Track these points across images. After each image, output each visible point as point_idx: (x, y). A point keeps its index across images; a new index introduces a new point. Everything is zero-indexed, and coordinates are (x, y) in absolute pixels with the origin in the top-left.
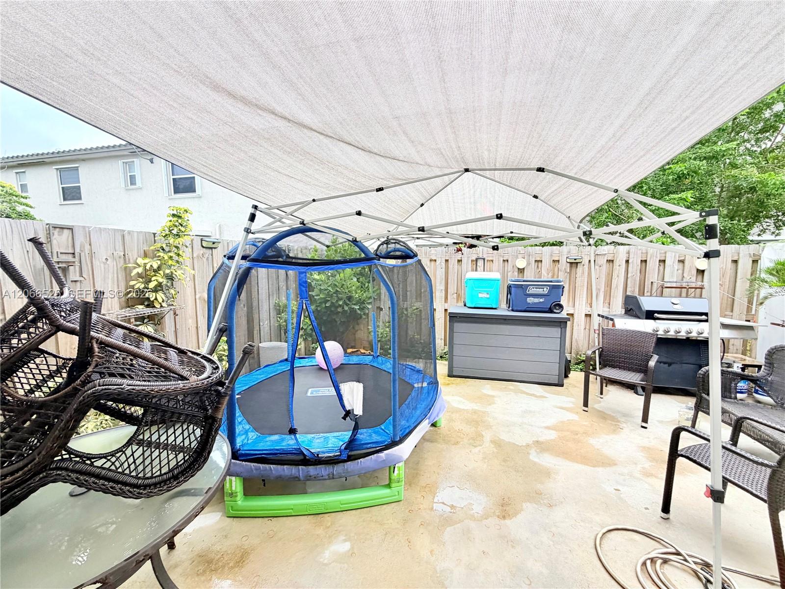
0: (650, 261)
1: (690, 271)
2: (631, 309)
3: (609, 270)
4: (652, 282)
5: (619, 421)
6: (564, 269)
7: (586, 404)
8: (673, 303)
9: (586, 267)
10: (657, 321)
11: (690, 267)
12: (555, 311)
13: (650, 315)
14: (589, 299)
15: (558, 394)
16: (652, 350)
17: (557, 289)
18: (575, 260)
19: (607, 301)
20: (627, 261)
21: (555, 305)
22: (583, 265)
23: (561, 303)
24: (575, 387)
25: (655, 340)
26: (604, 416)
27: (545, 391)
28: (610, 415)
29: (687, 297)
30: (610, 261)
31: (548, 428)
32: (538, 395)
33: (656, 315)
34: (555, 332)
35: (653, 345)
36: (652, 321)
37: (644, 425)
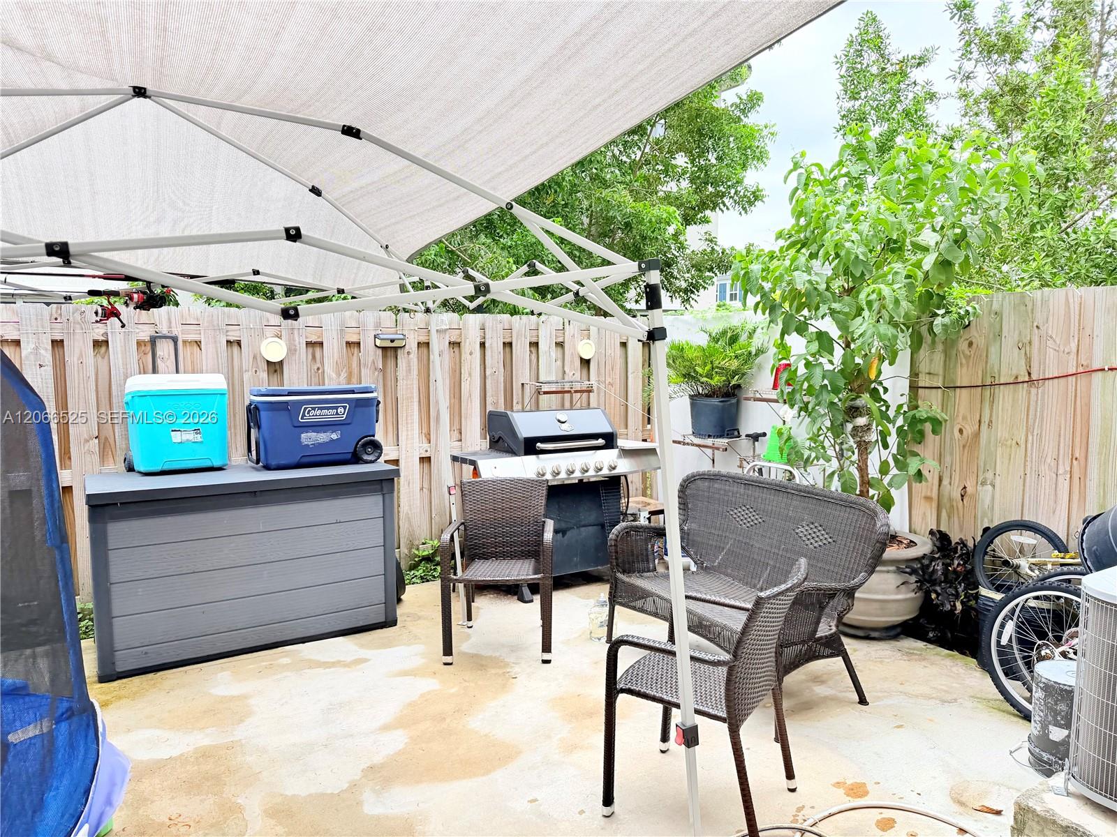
0: (516, 346)
1: (572, 362)
2: (500, 437)
3: (455, 364)
4: (523, 384)
5: (507, 665)
6: (370, 360)
7: (448, 650)
8: (559, 421)
9: (414, 356)
10: (540, 456)
11: (572, 354)
12: (366, 457)
13: (530, 447)
14: (425, 425)
15: (388, 644)
16: (542, 512)
17: (364, 408)
18: (392, 341)
19: (456, 426)
20: (483, 345)
21: (365, 445)
22: (409, 353)
23: (379, 437)
24: (419, 618)
25: (545, 492)
26: (479, 663)
27: (362, 646)
28: (490, 657)
29: (571, 409)
30: (455, 345)
31: (386, 728)
32: (349, 659)
33: (539, 445)
34: (371, 504)
35: (544, 502)
36: (533, 457)
37: (546, 656)
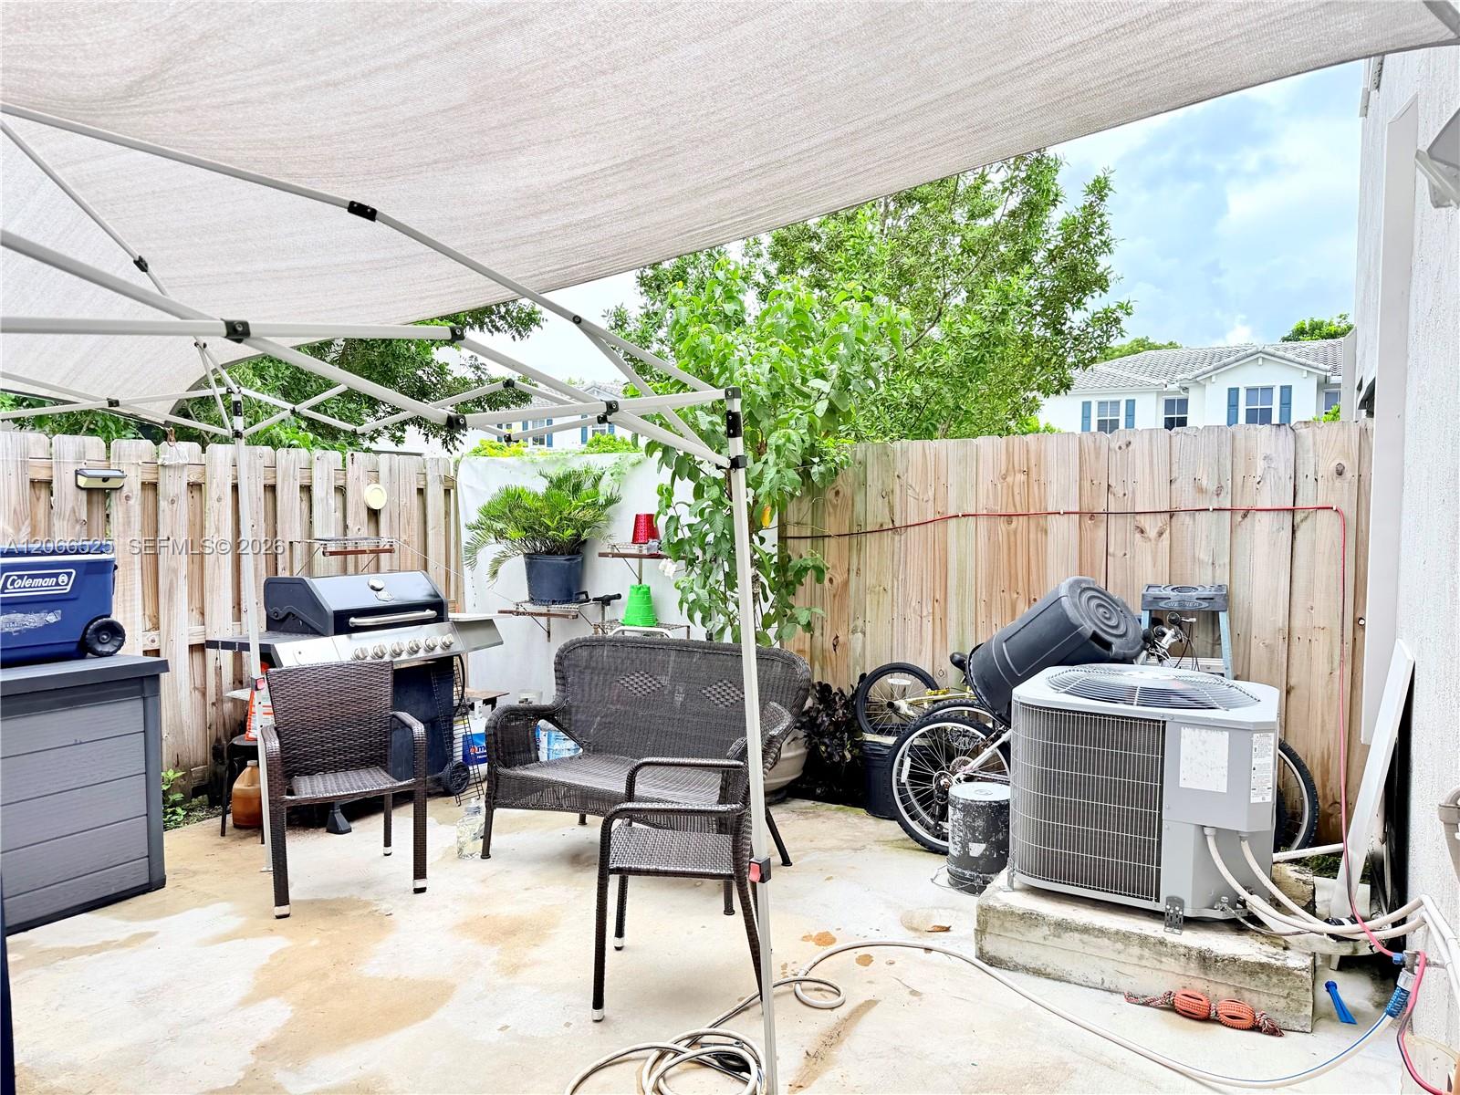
0: (282, 490)
1: (357, 513)
2: (289, 614)
3: (195, 514)
4: (291, 543)
5: (367, 904)
6: (69, 507)
7: (282, 896)
8: (373, 588)
9: (135, 503)
10: (354, 635)
11: (357, 503)
12: (100, 648)
13: (342, 623)
15: (161, 912)
16: (389, 702)
17: (97, 574)
18: (105, 479)
19: (197, 604)
20: (235, 488)
21: (98, 630)
22: (127, 498)
23: (116, 617)
24: (195, 873)
25: (390, 677)
26: (329, 908)
27: (129, 919)
28: (338, 900)
30: (195, 487)
32: (122, 937)
33: (352, 620)
34: (126, 713)
35: (389, 689)
36: (343, 637)
37: (420, 884)
